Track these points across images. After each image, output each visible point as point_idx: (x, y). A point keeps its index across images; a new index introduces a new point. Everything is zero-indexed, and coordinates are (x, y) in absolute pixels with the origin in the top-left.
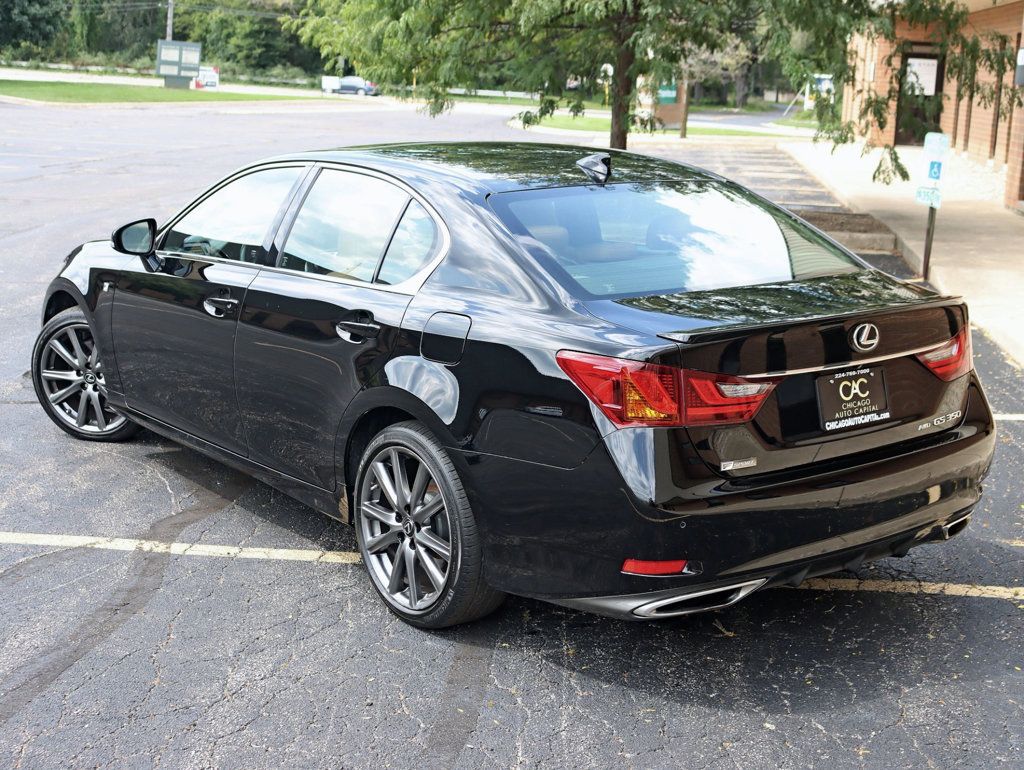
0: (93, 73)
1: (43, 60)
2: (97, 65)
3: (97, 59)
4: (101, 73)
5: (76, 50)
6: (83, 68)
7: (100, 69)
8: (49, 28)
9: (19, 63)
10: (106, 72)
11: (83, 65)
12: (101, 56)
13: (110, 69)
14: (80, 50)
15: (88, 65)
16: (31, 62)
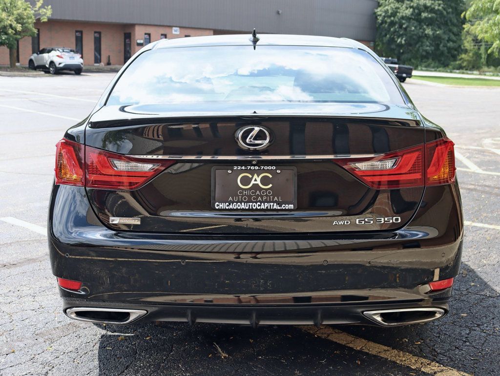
0: (488, 75)
1: (466, 70)
2: (490, 72)
3: (490, 70)
4: (491, 76)
5: (481, 65)
6: (484, 73)
7: (491, 74)
8: (456, 52)
9: (455, 71)
10: (493, 75)
11: (483, 72)
12: (492, 68)
13: (496, 74)
14: (483, 65)
15: (486, 72)
16: (461, 71)
